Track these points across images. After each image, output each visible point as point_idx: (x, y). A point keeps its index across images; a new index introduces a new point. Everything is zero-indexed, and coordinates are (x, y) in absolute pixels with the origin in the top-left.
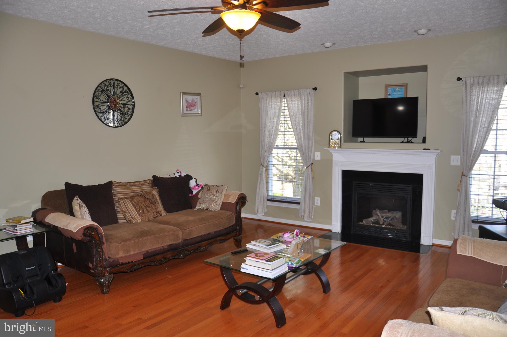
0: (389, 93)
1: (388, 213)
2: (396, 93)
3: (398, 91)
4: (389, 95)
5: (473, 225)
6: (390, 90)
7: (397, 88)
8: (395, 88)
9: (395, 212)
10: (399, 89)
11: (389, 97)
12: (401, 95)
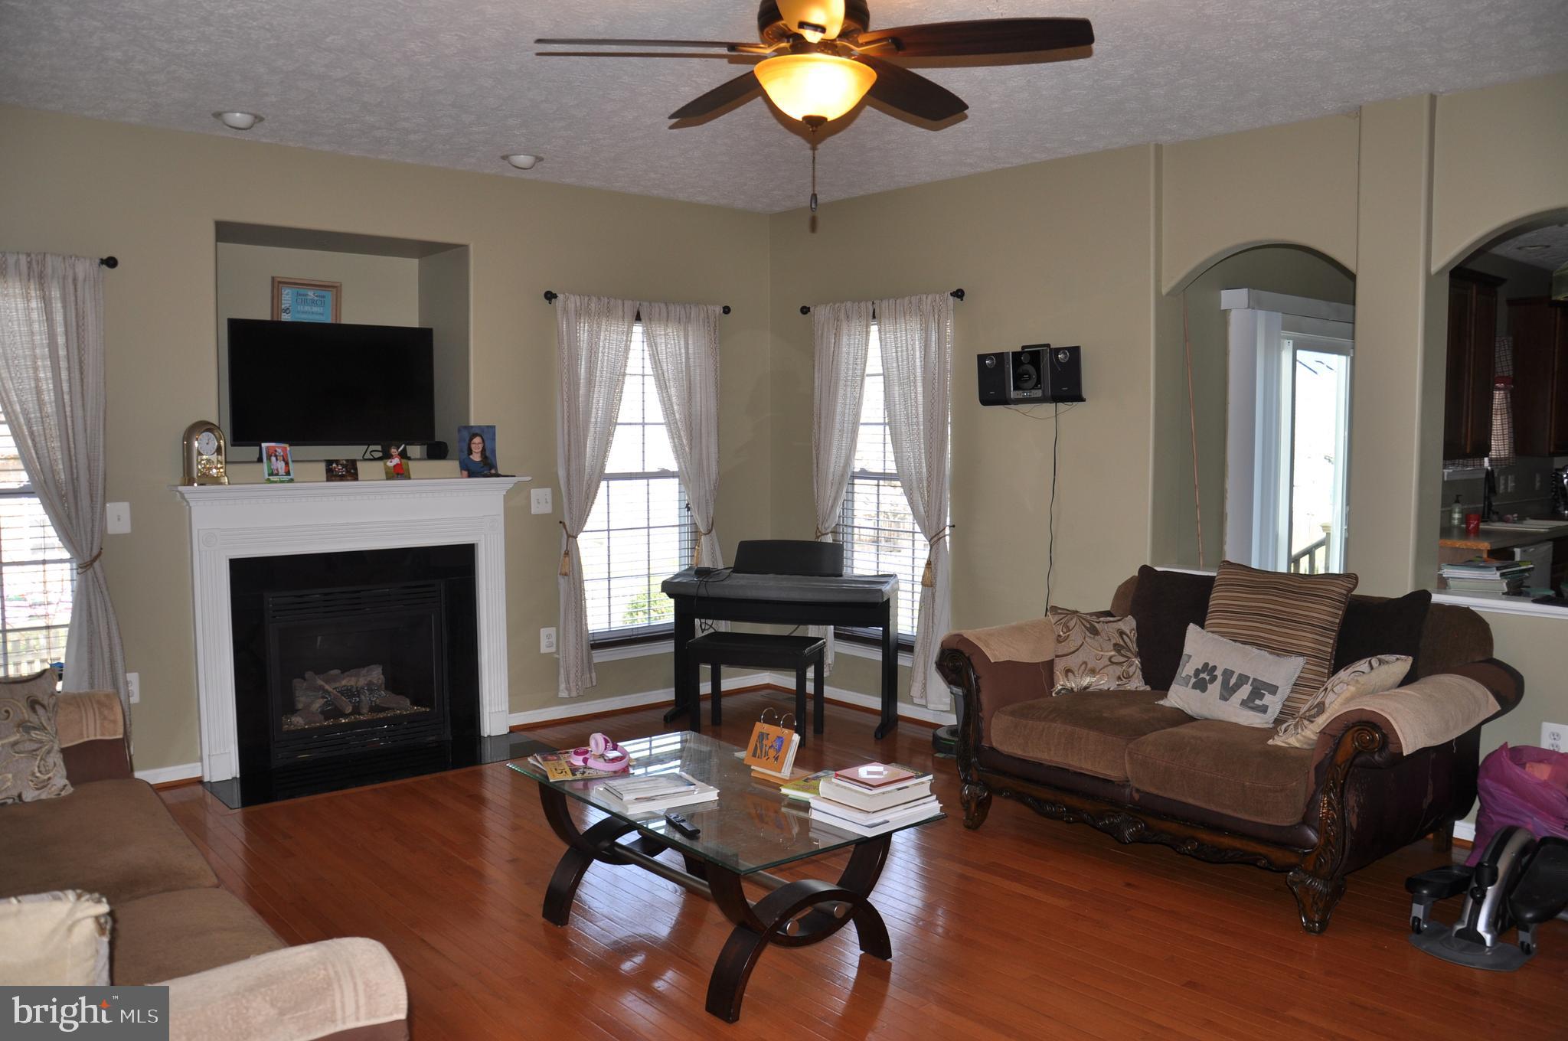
0: (285, 304)
1: (344, 679)
2: (307, 308)
3: (313, 302)
4: (286, 310)
5: (594, 655)
6: (287, 294)
7: (311, 294)
8: (302, 291)
9: (364, 671)
10: (317, 296)
11: (286, 317)
12: (322, 314)
